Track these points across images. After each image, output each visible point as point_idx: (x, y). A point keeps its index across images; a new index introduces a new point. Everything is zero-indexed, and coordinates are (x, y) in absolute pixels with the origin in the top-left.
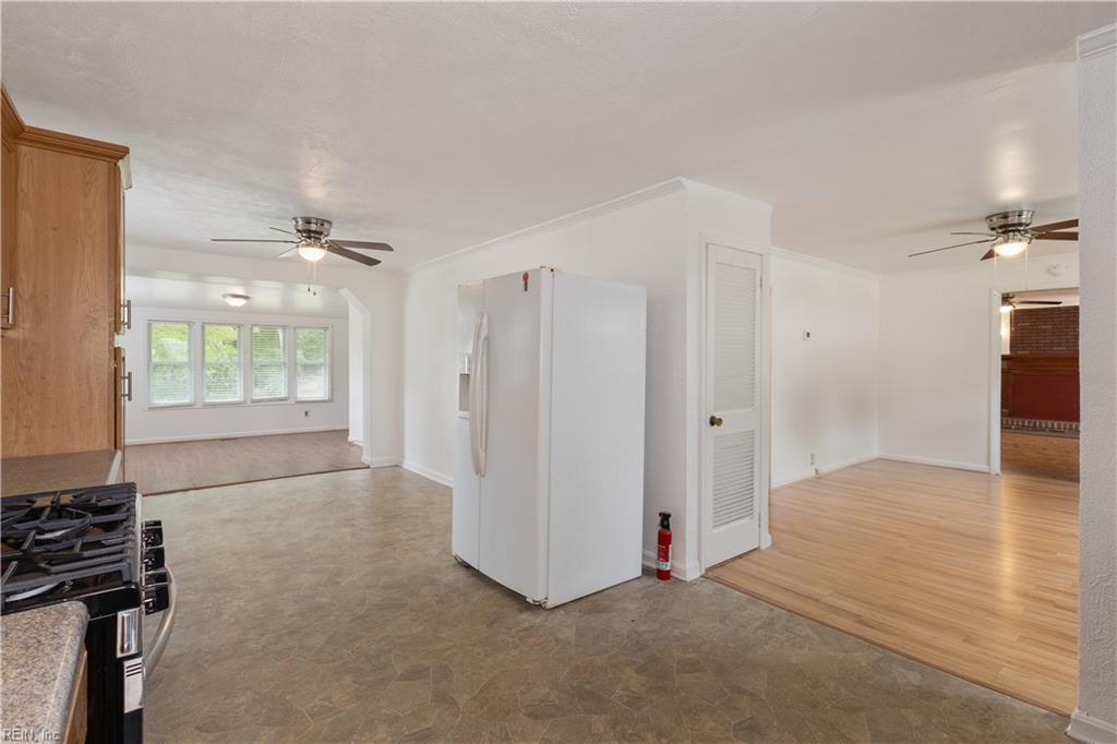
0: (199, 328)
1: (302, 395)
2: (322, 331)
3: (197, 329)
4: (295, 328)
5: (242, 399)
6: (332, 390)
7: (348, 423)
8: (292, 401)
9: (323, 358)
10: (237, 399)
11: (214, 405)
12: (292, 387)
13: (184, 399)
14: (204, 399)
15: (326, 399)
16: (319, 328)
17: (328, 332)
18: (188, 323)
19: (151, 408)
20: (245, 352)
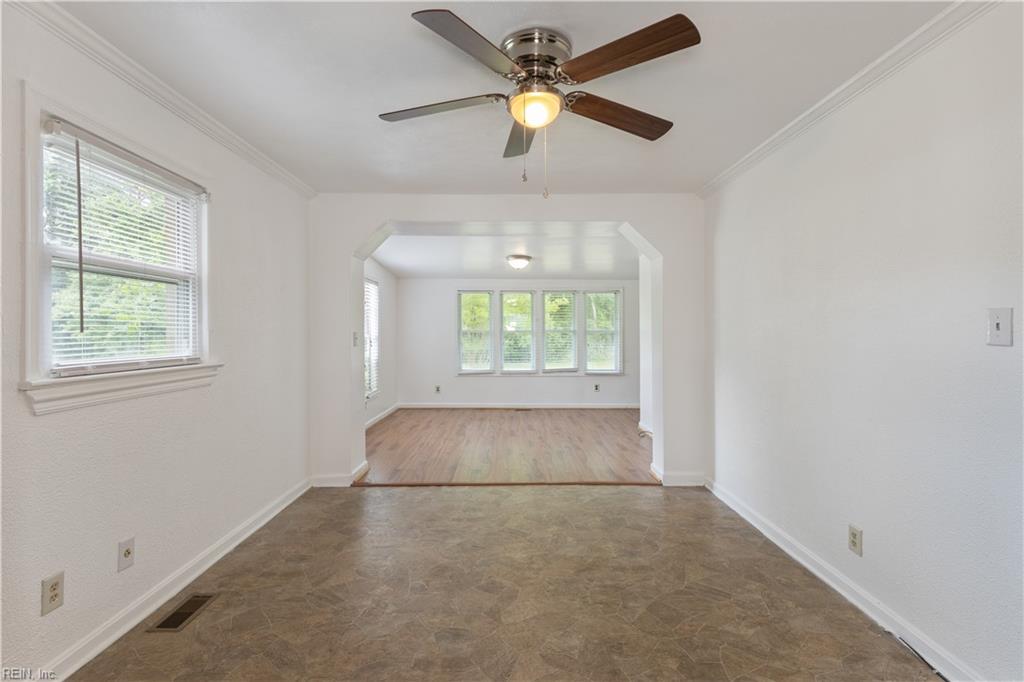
0: (498, 297)
1: (592, 366)
2: (613, 295)
3: (497, 295)
4: (584, 293)
5: (534, 369)
6: (624, 361)
8: (581, 373)
9: (614, 326)
10: (530, 369)
11: (510, 374)
12: (582, 358)
13: (486, 367)
14: (502, 367)
15: (618, 372)
16: (611, 292)
17: (619, 296)
18: (489, 292)
19: (460, 374)
20: (537, 320)
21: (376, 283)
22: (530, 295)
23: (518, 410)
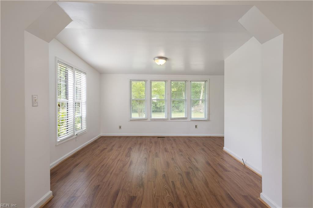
1: (194, 117)
2: (204, 82)
3: (148, 82)
4: (190, 81)
5: (167, 118)
6: (209, 114)
7: (224, 134)
8: (189, 119)
10: (164, 117)
11: (155, 120)
12: (189, 113)
13: (144, 116)
14: (151, 117)
15: (206, 119)
16: (202, 81)
17: (207, 83)
18: (145, 81)
19: (131, 120)
20: (168, 94)
21: (85, 73)
22: (165, 82)
23: (159, 137)
